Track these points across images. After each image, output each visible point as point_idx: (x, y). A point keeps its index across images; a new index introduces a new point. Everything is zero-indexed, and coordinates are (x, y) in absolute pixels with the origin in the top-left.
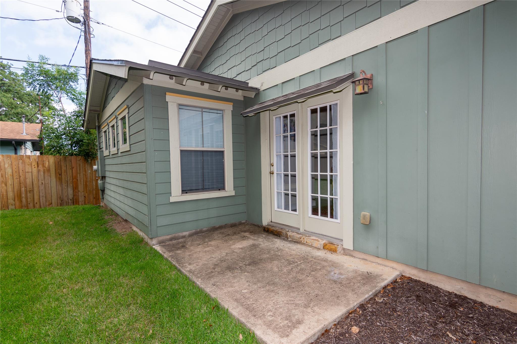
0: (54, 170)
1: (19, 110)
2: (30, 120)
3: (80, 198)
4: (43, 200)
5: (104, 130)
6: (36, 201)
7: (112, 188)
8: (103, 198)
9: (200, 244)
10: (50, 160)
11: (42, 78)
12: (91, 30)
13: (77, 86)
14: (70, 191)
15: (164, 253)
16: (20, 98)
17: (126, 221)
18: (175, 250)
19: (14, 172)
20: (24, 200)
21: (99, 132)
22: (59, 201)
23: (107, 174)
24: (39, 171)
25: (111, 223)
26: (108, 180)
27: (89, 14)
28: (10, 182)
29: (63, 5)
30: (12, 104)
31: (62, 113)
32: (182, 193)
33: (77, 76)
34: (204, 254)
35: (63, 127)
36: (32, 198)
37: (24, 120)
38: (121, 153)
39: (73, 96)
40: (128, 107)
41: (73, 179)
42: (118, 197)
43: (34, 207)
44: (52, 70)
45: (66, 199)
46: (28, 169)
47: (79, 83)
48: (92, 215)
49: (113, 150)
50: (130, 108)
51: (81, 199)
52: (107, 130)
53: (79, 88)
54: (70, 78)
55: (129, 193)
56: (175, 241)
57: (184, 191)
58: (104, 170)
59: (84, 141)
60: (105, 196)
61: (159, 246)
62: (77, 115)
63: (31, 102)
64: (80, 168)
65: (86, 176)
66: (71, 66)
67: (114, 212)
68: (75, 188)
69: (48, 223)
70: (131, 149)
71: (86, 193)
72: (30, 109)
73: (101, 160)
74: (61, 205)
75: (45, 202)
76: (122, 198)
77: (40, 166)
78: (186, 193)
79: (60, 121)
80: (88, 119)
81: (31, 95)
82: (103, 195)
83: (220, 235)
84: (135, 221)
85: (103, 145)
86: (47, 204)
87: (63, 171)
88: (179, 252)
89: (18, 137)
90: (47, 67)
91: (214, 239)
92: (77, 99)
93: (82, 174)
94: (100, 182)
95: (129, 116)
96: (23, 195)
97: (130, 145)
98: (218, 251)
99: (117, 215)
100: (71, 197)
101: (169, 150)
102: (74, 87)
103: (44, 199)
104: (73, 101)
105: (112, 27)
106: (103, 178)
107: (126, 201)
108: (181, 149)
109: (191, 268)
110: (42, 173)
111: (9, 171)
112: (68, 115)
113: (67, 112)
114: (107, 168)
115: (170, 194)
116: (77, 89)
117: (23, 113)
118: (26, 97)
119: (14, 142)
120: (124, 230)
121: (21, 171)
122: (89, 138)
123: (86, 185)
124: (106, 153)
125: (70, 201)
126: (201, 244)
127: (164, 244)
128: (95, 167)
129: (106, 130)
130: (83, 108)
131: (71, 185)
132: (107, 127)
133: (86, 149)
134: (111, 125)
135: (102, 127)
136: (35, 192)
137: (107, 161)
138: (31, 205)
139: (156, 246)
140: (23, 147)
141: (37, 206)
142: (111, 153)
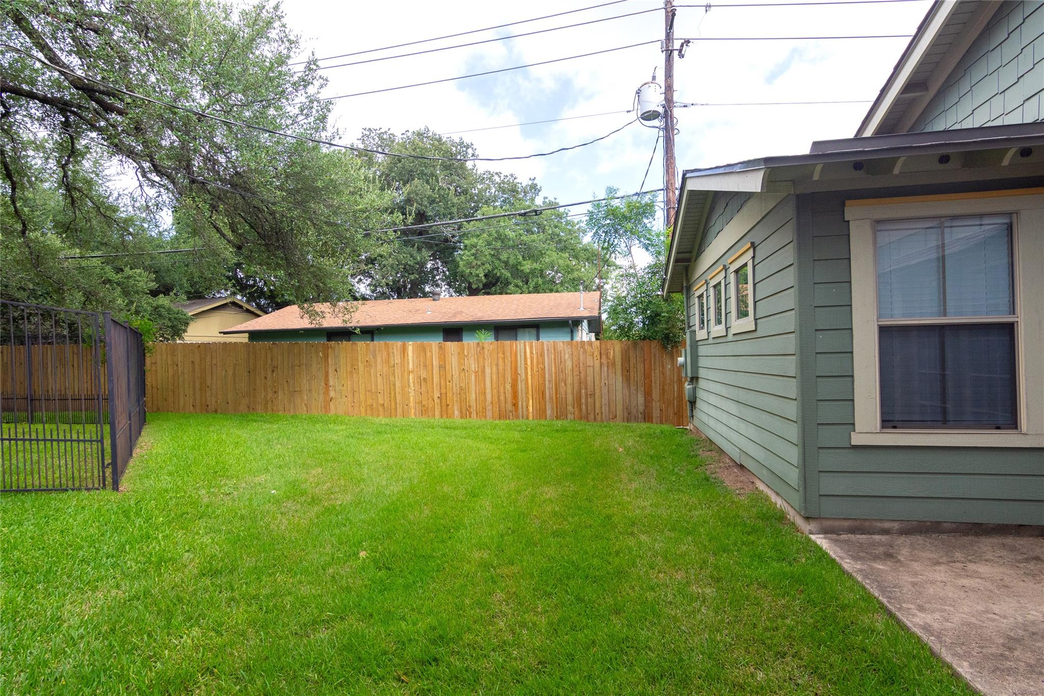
0: (620, 364)
1: (576, 274)
2: (587, 288)
3: (654, 411)
4: (605, 409)
5: (698, 293)
6: (597, 411)
7: (713, 399)
8: (693, 416)
9: (938, 563)
10: (616, 348)
11: (608, 221)
12: (675, 121)
13: (654, 223)
14: (641, 399)
15: (841, 558)
16: (576, 257)
17: (741, 467)
18: (870, 559)
19: (574, 366)
20: (584, 407)
21: (688, 298)
22: (626, 414)
23: (702, 373)
24: (601, 364)
25: (712, 466)
26: (702, 384)
27: (672, 96)
28: (569, 381)
29: (637, 98)
30: (568, 266)
31: (632, 271)
32: (883, 427)
33: (653, 206)
34: (963, 595)
35: (633, 293)
36: (593, 407)
37: (581, 288)
38: (734, 335)
39: (647, 242)
40: (753, 246)
41: (645, 379)
42: (724, 418)
43: (595, 420)
44: (621, 206)
45: (634, 411)
46: (590, 362)
47: (656, 217)
48: (679, 445)
49: (718, 330)
50: (758, 249)
51: (656, 413)
52: (705, 293)
53: (657, 225)
54: (644, 213)
55: (750, 414)
56: (863, 536)
57: (888, 422)
58: (695, 366)
59: (663, 315)
60: (697, 413)
61: (825, 538)
62: (653, 270)
63: (588, 259)
64: (655, 360)
65: (663, 374)
66: (645, 193)
67: (713, 446)
68: (648, 394)
69: (617, 450)
70: (758, 327)
71: (664, 403)
72: (585, 270)
73: (691, 347)
74: (628, 420)
75: (607, 414)
76: (733, 422)
77: (604, 357)
78: (895, 427)
79: (629, 284)
80: (672, 277)
81: (588, 250)
82: (692, 411)
83: (1004, 553)
84: (765, 472)
85: (696, 320)
86: (611, 417)
87: (632, 365)
88: (881, 567)
89: (575, 314)
90: (616, 203)
91: (983, 558)
92: (652, 245)
93: (657, 371)
94: (687, 387)
95: (755, 263)
96: (583, 401)
97: (756, 320)
98: (1010, 600)
99: (721, 451)
100: (641, 408)
101: (850, 327)
102: (648, 225)
103: (607, 409)
104: (647, 249)
105: (707, 104)
106: (694, 379)
107: (742, 427)
108: (880, 323)
109: (928, 621)
110: (606, 369)
111: (569, 364)
112: (641, 273)
113: (638, 268)
114: (702, 362)
115: (851, 426)
116: (653, 229)
117: (579, 279)
118: (582, 254)
119: (570, 322)
120: (739, 485)
121: (581, 365)
122: (669, 308)
123: (663, 389)
124: (701, 335)
125: (640, 415)
126: (943, 563)
127: (834, 536)
128: (681, 360)
129: (703, 294)
130: (663, 259)
131: (642, 389)
132: (705, 287)
133: (666, 329)
134: (713, 283)
135: (695, 289)
136: (596, 396)
137: (702, 350)
138: (592, 416)
139: (817, 536)
140: (580, 328)
141: (599, 418)
142: (712, 335)
